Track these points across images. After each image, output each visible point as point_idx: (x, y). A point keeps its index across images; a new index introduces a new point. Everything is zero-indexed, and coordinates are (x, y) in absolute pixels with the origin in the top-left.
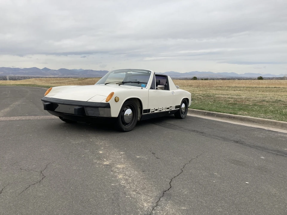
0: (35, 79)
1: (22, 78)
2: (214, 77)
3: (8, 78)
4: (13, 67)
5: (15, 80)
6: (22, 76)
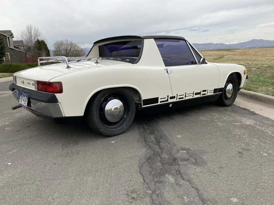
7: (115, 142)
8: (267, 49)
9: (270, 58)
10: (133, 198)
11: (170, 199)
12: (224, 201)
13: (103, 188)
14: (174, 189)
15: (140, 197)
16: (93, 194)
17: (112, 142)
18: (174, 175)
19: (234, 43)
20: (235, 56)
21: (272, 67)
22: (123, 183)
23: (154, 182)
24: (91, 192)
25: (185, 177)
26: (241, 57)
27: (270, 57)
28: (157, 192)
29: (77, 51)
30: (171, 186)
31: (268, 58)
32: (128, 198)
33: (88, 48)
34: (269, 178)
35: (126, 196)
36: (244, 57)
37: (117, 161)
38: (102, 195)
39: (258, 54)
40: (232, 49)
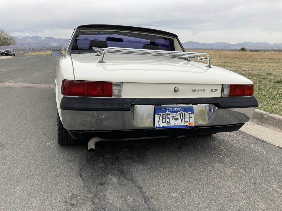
2: (270, 48)
3: (63, 49)
7: (51, 144)
10: (72, 205)
11: (113, 200)
12: (165, 196)
13: (36, 197)
14: (116, 190)
15: (80, 203)
16: (23, 206)
17: (48, 144)
18: (117, 175)
22: (61, 189)
23: (96, 184)
24: (21, 204)
25: (128, 176)
28: (99, 195)
29: (5, 38)
30: (114, 186)
32: (66, 206)
33: (19, 36)
34: (204, 170)
35: (64, 203)
37: (53, 165)
38: (34, 206)
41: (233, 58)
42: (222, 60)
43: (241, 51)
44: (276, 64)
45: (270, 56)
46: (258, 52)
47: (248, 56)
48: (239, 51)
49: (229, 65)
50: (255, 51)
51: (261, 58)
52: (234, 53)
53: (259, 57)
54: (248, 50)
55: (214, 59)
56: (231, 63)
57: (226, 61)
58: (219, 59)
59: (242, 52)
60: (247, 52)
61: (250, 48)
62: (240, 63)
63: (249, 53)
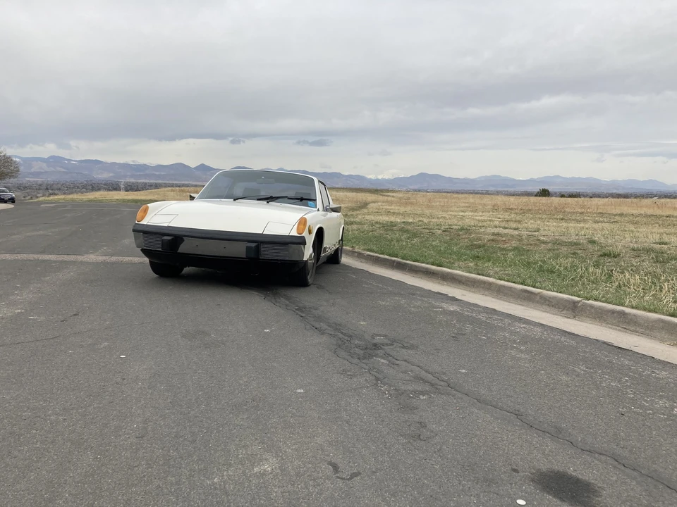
0: (170, 188)
1: (151, 186)
2: (604, 190)
3: (122, 186)
4: (133, 161)
5: (137, 190)
6: (152, 181)
8: (449, 194)
9: (456, 214)
19: (384, 177)
20: (391, 206)
21: (467, 229)
26: (402, 209)
27: (456, 211)
31: (453, 214)
36: (408, 209)
39: (433, 204)
40: (382, 191)
41: (523, 212)
42: (498, 216)
43: (540, 196)
44: (612, 226)
45: (602, 207)
46: (576, 199)
47: (556, 208)
48: (536, 196)
49: (514, 225)
50: (572, 196)
51: (582, 213)
52: (524, 200)
53: (579, 210)
54: (556, 193)
55: (481, 214)
56: (519, 222)
57: (507, 217)
58: (491, 213)
59: (540, 198)
60: (553, 198)
61: (560, 190)
62: (539, 222)
63: (556, 200)
